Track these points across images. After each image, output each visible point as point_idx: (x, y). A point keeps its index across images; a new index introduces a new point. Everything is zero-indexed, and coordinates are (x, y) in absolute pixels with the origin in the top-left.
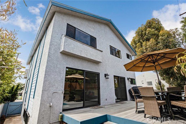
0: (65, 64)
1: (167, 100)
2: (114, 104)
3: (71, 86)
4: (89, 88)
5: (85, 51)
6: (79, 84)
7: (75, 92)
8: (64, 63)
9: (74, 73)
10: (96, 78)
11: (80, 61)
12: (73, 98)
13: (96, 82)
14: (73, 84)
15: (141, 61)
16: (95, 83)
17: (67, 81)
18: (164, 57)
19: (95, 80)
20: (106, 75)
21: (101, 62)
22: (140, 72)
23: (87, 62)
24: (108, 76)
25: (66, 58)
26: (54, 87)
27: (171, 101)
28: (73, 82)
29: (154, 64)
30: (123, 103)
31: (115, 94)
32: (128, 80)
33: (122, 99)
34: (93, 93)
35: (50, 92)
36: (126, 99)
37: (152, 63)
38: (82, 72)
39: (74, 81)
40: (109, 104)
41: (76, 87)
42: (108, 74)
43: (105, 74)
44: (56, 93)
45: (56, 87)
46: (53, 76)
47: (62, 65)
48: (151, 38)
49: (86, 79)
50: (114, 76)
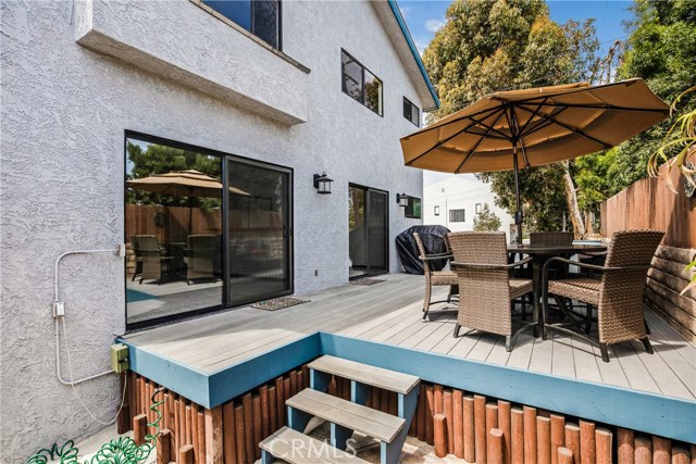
0: (118, 112)
1: (537, 278)
2: (343, 287)
3: (166, 220)
4: (248, 230)
5: (227, 57)
6: (204, 211)
7: (186, 246)
8: (109, 107)
9: (176, 164)
10: (278, 192)
11: (201, 106)
12: (178, 269)
13: (278, 206)
14: (174, 213)
15: (465, 130)
16: (271, 209)
17: (147, 199)
18: (554, 121)
19: (272, 199)
20: (318, 180)
21: (301, 122)
22: (452, 176)
23: (234, 112)
24: (327, 183)
25: (120, 81)
26: (62, 228)
27: (550, 282)
28: (176, 203)
29: (515, 145)
30: (376, 282)
31: (347, 252)
32: (398, 201)
33: (371, 267)
34: (264, 247)
35: (46, 254)
36: (385, 269)
37: (507, 138)
38: (214, 163)
39: (183, 201)
40: (326, 286)
41: (190, 227)
42: (329, 177)
43: (316, 177)
44: (82, 257)
45: (78, 228)
46: (48, 175)
47: (98, 117)
48: (498, 46)
49: (231, 194)
50: (351, 185)
